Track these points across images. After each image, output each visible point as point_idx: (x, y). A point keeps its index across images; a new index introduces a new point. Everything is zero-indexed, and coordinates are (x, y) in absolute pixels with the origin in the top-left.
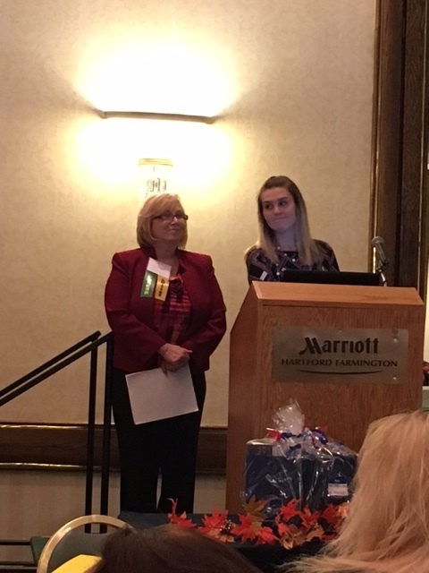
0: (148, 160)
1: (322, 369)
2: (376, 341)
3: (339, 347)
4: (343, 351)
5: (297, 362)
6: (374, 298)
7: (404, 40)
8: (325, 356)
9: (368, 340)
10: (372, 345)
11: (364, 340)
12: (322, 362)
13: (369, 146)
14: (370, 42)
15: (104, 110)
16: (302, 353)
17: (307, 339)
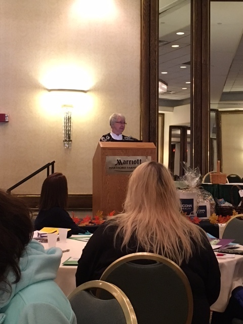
0: (65, 105)
1: (123, 170)
2: (140, 160)
3: (128, 162)
4: (130, 163)
5: (115, 168)
6: (140, 146)
7: (150, 64)
8: (124, 166)
9: (138, 160)
10: (139, 161)
11: (137, 160)
12: (123, 168)
13: (139, 99)
14: (138, 65)
15: (50, 89)
16: (116, 165)
17: (118, 160)
